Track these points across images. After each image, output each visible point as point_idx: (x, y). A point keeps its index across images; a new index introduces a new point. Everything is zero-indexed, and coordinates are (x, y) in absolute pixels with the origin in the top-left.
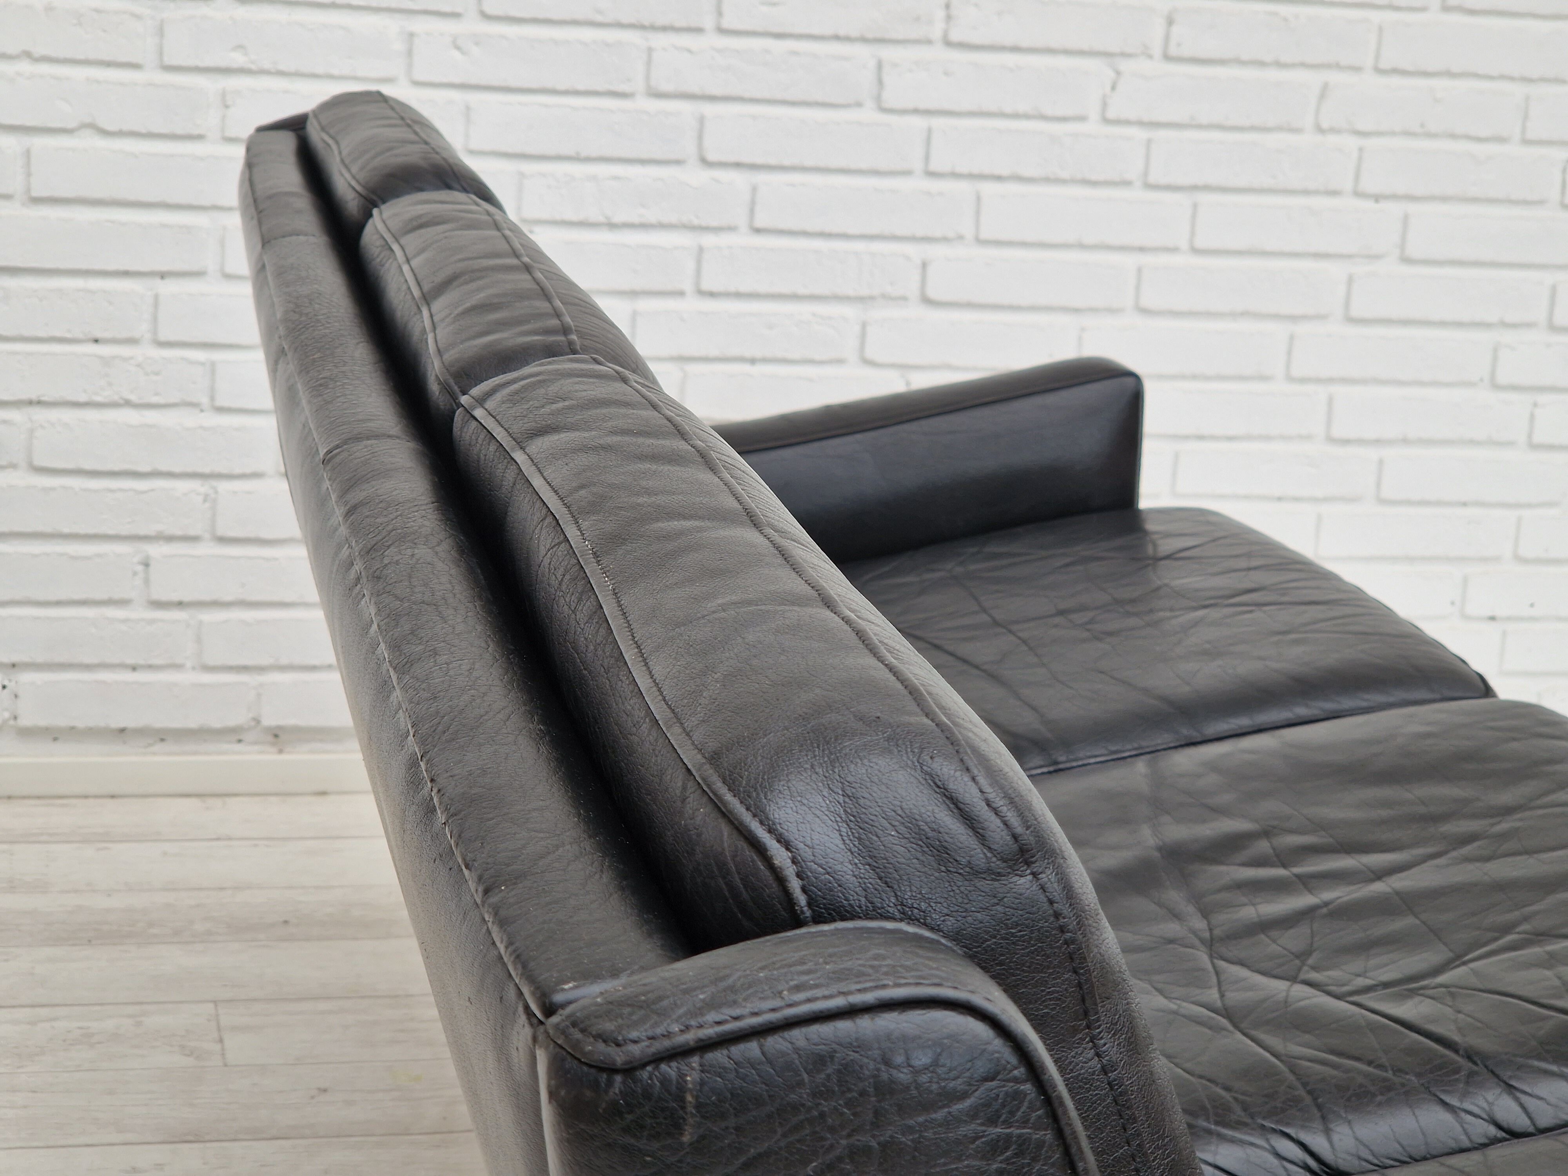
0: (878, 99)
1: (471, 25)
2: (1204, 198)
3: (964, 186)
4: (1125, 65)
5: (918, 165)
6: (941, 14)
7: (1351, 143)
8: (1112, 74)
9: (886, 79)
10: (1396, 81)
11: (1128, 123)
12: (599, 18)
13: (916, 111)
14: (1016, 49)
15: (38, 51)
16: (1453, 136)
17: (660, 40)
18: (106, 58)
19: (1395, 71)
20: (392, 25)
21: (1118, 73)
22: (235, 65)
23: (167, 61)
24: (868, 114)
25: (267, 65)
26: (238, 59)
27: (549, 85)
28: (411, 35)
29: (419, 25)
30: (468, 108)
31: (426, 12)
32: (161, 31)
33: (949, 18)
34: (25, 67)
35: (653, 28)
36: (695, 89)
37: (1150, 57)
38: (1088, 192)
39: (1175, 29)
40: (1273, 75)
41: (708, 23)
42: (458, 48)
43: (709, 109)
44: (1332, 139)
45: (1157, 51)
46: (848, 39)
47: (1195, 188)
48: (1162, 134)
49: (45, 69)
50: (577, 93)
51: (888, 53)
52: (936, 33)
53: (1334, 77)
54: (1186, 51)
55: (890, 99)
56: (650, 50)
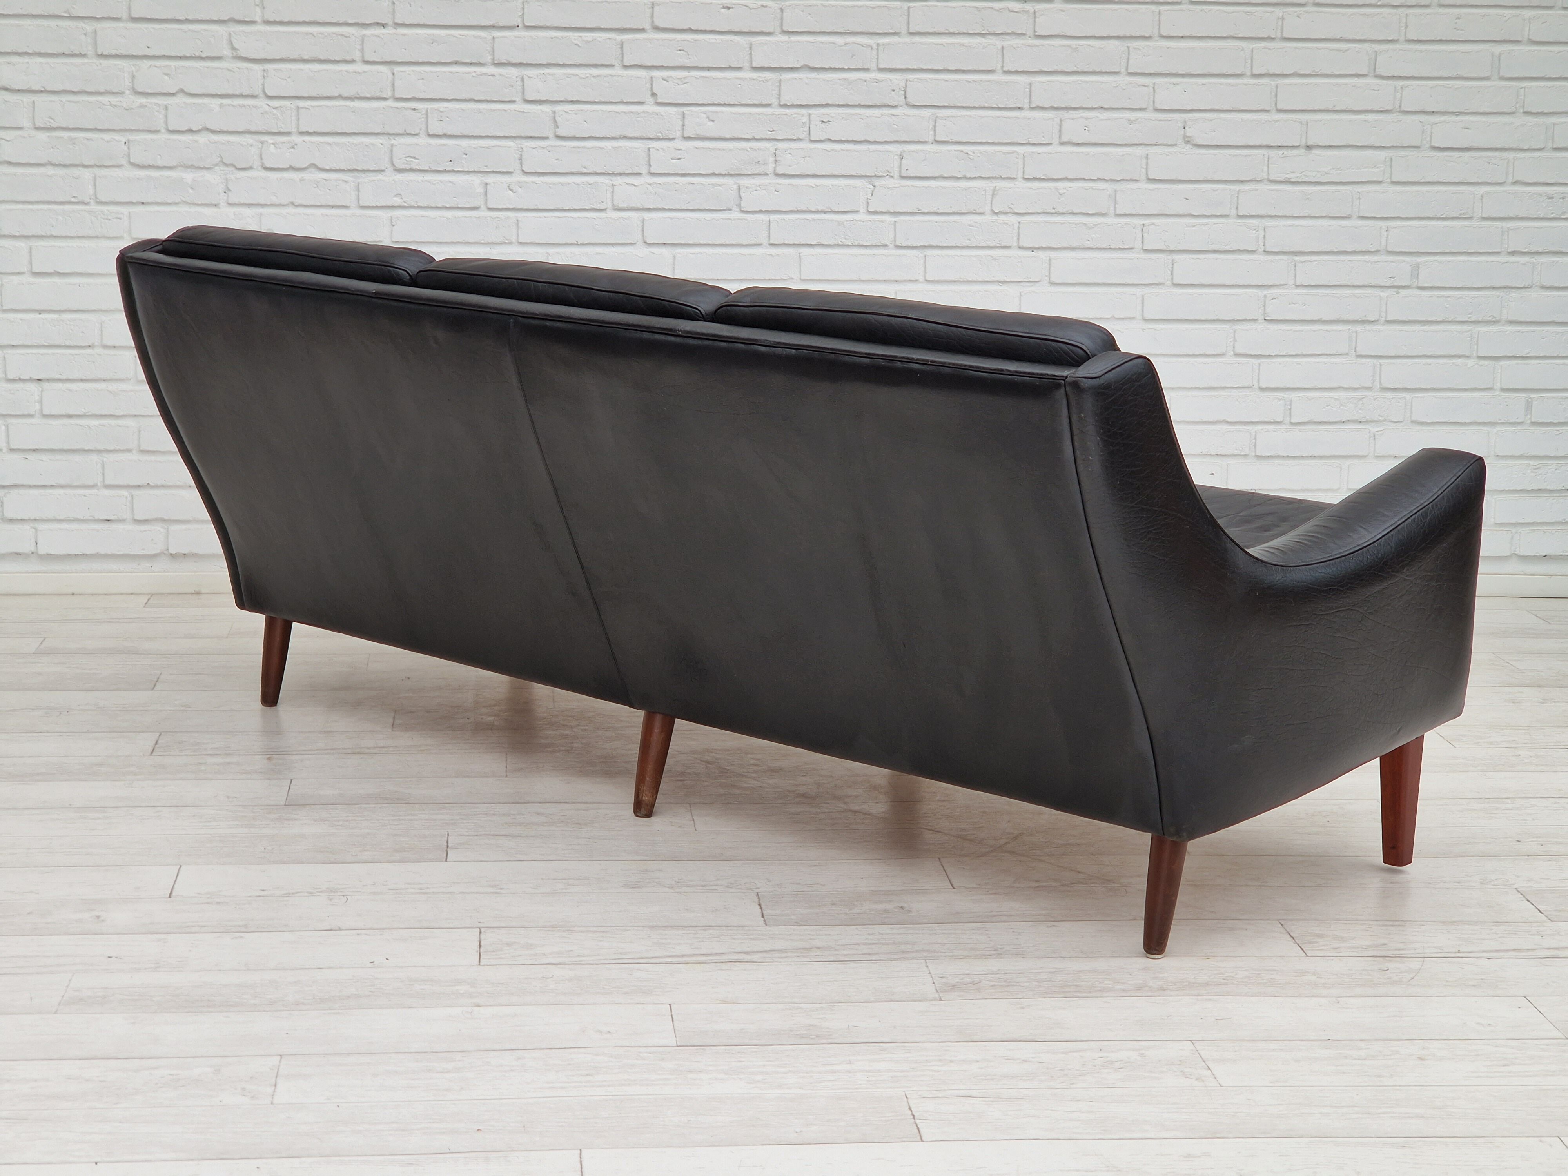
0: (739, 206)
1: (518, 178)
2: (929, 252)
3: (791, 250)
4: (877, 182)
5: (765, 241)
6: (772, 159)
7: (1014, 219)
8: (872, 187)
9: (742, 195)
10: (1036, 184)
11: (882, 213)
12: (585, 171)
13: (761, 212)
14: (815, 176)
15: (298, 202)
16: (1073, 214)
17: (618, 181)
18: (331, 204)
19: (1035, 179)
20: (476, 180)
21: (874, 186)
22: (396, 204)
23: (361, 204)
24: (735, 215)
25: (413, 204)
26: (398, 201)
27: (560, 207)
28: (487, 184)
29: (490, 179)
30: (517, 220)
31: (494, 172)
32: (358, 190)
33: (776, 160)
34: (291, 210)
35: (614, 174)
36: (639, 206)
37: (892, 177)
38: (863, 251)
39: (904, 161)
40: (964, 184)
41: (644, 170)
42: (511, 190)
43: (647, 215)
44: (1002, 218)
45: (896, 175)
46: (720, 175)
47: (924, 247)
48: (903, 218)
49: (301, 210)
50: (575, 210)
51: (744, 182)
52: (770, 169)
53: (1000, 184)
54: (911, 173)
55: (745, 206)
56: (613, 185)
